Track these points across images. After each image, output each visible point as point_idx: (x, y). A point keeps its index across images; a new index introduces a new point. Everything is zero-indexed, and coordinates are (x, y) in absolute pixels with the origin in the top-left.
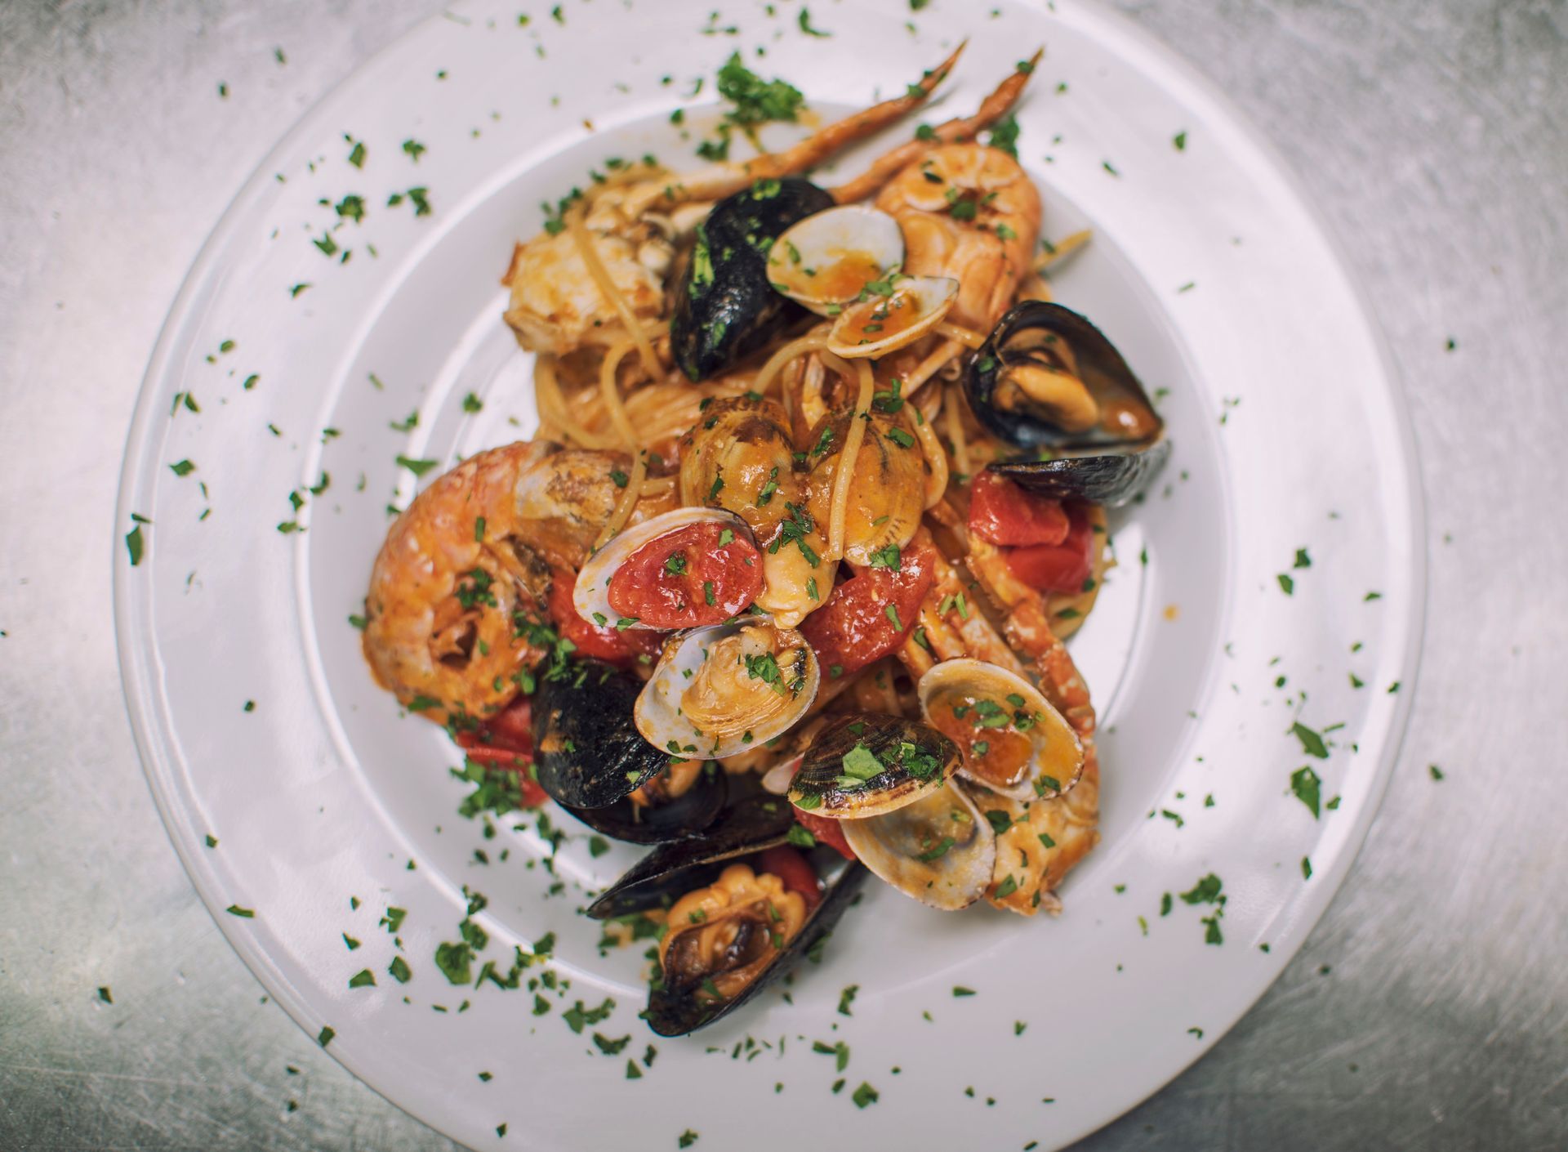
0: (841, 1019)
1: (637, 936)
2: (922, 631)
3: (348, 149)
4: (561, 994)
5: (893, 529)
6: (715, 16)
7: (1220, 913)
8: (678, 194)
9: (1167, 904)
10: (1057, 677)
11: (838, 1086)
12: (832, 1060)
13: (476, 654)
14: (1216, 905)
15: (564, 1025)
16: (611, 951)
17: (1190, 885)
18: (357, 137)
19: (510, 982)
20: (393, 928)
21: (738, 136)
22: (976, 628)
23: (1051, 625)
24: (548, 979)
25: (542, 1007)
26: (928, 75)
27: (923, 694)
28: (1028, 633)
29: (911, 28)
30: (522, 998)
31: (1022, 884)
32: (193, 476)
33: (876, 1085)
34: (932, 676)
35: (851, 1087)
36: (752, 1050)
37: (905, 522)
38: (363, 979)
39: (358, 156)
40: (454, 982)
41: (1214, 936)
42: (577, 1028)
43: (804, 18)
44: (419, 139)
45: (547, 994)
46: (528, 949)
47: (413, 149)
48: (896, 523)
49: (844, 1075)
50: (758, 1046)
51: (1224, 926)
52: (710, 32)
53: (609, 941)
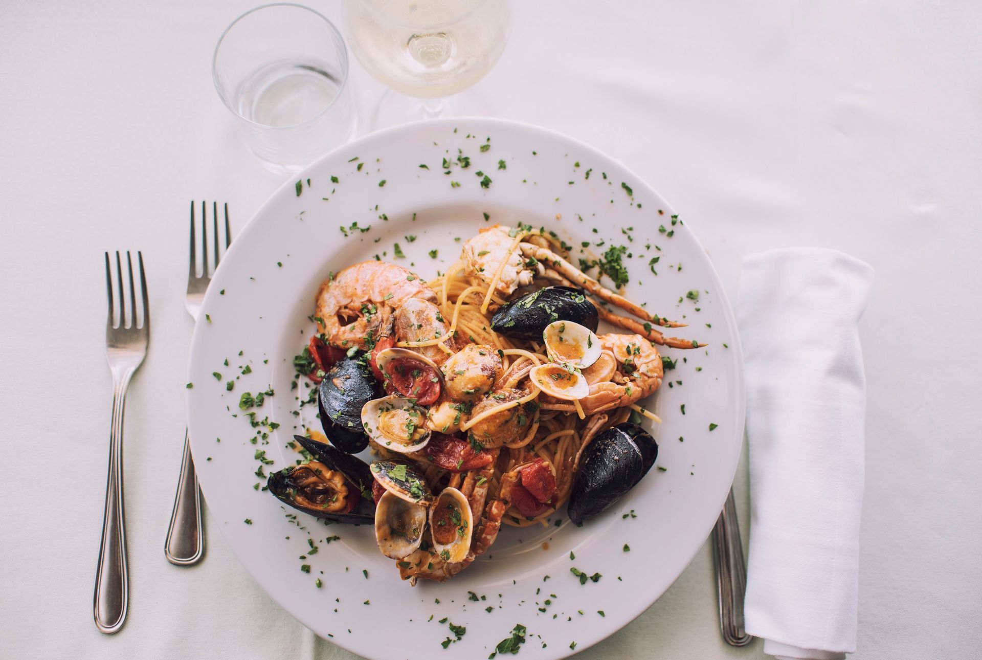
0: (325, 541)
1: (301, 452)
2: (465, 475)
3: (485, 143)
4: (263, 444)
5: (488, 440)
6: (631, 229)
7: (454, 641)
8: (557, 267)
9: (444, 621)
10: (487, 530)
11: (303, 558)
12: (310, 549)
13: (349, 326)
14: (456, 638)
15: (254, 454)
16: (290, 448)
17: (456, 624)
18: (491, 143)
19: (255, 424)
20: (244, 373)
21: (596, 270)
22: (480, 492)
23: (504, 516)
24: (265, 436)
25: (254, 441)
26: (665, 320)
27: (445, 491)
28: (495, 510)
29: (681, 301)
30: (253, 432)
31: (410, 569)
32: (335, 185)
33: (312, 569)
34: (452, 489)
35: (306, 562)
36: (292, 520)
37: (494, 442)
38: (217, 376)
39: (485, 148)
40: (240, 406)
41: (446, 644)
42: (257, 457)
43: (655, 260)
44: (508, 164)
45: (260, 439)
46: (269, 422)
47: (502, 165)
48: (491, 440)
49: (308, 556)
50: (296, 521)
51: (451, 645)
52: (624, 232)
53: (292, 445)
